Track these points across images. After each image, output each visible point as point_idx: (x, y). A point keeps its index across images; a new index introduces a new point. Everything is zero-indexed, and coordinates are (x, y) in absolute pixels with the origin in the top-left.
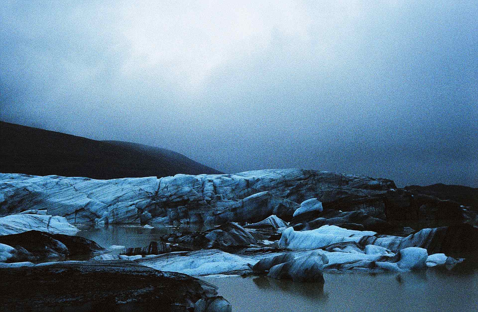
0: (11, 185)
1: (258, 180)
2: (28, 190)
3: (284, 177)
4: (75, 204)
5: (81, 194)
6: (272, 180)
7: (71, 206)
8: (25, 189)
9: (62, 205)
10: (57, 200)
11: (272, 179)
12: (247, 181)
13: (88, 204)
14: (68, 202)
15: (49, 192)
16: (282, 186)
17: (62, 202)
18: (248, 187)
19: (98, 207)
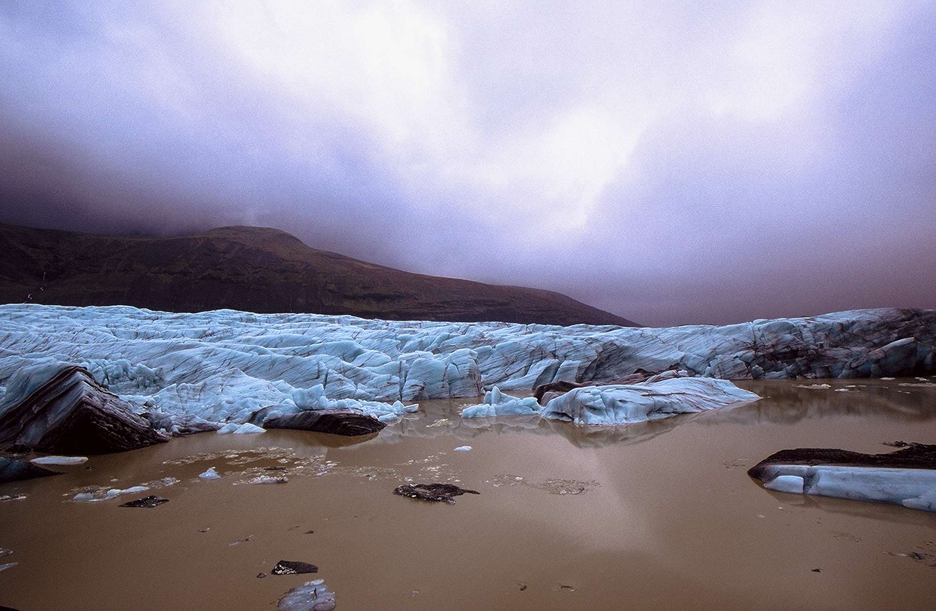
0: (596, 339)
1: (853, 323)
2: (615, 345)
3: (882, 318)
4: (669, 358)
5: (669, 347)
6: (870, 323)
7: (665, 361)
8: (612, 343)
9: (654, 361)
10: (647, 355)
11: (869, 321)
12: (841, 324)
13: (682, 358)
14: (660, 356)
15: (636, 345)
16: (884, 329)
17: (655, 357)
18: (843, 331)
19: (696, 362)
